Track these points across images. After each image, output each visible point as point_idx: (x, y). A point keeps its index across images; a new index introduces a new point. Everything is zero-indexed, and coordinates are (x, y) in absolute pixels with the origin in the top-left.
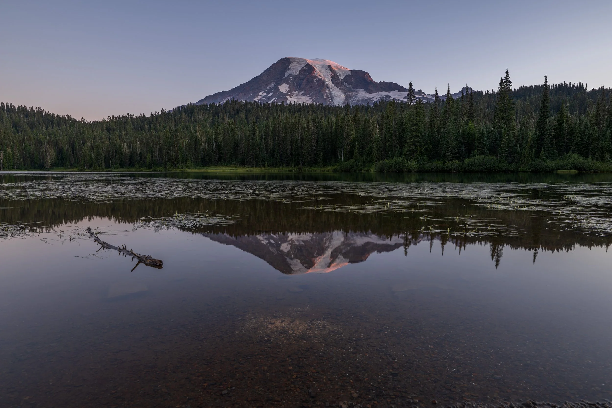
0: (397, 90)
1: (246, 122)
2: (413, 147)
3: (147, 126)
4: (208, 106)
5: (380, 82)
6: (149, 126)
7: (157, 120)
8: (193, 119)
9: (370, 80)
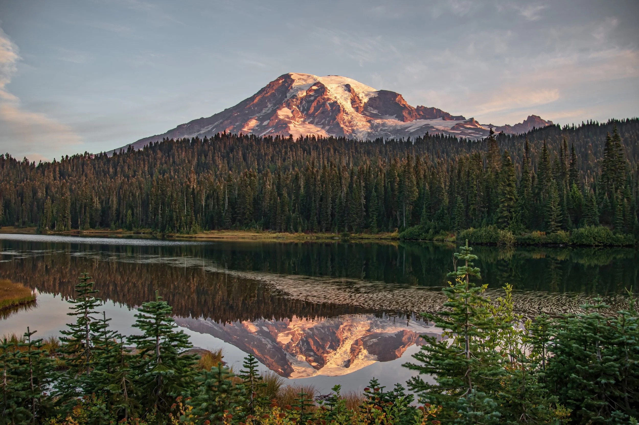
0: (441, 118)
1: (244, 164)
2: (506, 213)
3: (113, 169)
4: (191, 141)
5: (418, 106)
6: (114, 170)
7: (124, 162)
8: (171, 159)
9: (403, 105)
